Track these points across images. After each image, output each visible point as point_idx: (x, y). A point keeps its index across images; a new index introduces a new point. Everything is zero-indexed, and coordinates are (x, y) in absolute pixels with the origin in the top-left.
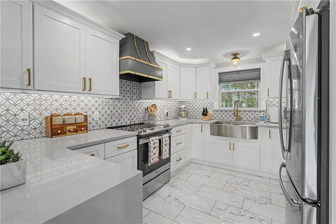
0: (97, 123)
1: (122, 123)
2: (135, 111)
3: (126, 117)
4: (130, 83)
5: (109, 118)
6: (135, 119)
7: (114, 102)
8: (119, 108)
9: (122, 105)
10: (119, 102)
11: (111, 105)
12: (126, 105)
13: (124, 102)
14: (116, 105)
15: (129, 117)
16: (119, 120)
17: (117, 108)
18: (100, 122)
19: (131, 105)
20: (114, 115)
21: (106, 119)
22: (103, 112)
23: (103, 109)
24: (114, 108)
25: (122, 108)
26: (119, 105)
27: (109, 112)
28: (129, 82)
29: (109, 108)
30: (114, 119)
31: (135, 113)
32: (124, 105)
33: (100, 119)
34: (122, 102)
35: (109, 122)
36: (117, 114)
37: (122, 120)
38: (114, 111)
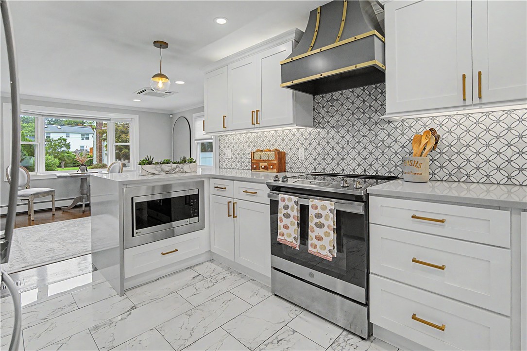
0: (302, 164)
1: (343, 170)
2: (377, 147)
3: (354, 159)
4: (364, 90)
5: (319, 159)
6: (377, 166)
7: (328, 133)
8: (338, 143)
9: (343, 137)
10: (338, 132)
11: (324, 138)
12: (353, 137)
13: (348, 131)
14: (333, 138)
15: (359, 159)
16: (338, 164)
17: (333, 143)
18: (306, 164)
19: (364, 136)
20: (328, 154)
21: (315, 159)
22: (310, 149)
23: (310, 144)
24: (328, 143)
25: (343, 143)
26: (338, 137)
27: (319, 149)
28: (358, 90)
29: (319, 143)
30: (328, 161)
31: (377, 153)
32: (348, 137)
33: (306, 159)
34: (342, 132)
35: (319, 164)
36: (333, 154)
37: (343, 164)
38: (328, 148)
